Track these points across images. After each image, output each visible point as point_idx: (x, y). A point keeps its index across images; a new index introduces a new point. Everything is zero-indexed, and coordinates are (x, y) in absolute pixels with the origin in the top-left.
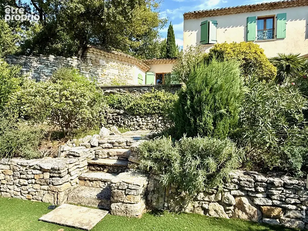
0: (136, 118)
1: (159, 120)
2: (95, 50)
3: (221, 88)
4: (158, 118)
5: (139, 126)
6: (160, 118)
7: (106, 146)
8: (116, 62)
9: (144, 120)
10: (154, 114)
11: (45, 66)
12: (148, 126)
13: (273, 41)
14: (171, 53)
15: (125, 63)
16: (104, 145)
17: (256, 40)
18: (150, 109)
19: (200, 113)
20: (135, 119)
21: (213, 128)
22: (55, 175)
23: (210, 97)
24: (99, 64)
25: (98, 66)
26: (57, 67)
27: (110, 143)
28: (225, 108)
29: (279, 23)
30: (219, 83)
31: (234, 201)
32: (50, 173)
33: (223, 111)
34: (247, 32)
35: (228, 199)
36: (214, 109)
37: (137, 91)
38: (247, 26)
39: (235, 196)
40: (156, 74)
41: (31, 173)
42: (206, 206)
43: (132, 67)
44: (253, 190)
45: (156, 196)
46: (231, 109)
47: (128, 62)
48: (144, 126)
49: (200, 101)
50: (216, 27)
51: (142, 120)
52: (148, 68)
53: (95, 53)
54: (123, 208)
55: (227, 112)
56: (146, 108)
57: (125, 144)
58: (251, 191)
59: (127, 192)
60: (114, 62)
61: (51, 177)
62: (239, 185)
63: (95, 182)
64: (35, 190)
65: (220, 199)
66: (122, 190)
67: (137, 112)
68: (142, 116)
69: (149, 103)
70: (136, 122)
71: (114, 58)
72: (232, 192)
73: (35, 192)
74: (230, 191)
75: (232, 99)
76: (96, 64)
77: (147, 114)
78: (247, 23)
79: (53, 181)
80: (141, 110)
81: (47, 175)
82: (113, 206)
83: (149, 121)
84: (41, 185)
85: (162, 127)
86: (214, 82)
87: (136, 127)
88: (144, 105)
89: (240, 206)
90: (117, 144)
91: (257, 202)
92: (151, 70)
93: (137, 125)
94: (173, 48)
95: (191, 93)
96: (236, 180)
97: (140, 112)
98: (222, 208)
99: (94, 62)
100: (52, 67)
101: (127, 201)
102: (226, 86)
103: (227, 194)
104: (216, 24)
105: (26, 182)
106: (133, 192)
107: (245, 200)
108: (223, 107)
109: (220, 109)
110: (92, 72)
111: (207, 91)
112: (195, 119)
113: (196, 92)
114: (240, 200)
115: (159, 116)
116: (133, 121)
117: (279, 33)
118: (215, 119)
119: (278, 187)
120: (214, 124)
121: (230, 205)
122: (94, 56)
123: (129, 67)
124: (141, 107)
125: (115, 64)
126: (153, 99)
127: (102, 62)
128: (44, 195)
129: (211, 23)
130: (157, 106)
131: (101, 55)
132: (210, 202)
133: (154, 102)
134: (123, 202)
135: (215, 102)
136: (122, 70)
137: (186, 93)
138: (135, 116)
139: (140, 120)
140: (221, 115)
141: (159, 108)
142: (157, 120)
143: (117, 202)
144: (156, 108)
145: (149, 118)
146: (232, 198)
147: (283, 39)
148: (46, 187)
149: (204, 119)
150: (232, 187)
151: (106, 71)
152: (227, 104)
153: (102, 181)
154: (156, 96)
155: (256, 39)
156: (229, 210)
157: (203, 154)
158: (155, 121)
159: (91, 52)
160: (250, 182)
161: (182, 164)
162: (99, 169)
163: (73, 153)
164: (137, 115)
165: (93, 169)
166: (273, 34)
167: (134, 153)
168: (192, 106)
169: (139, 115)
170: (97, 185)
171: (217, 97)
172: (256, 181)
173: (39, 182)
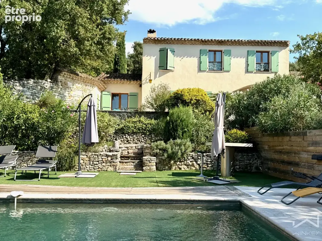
0: (126, 136)
1: (142, 137)
2: (66, 74)
3: (185, 120)
4: (141, 136)
5: (127, 142)
6: (143, 136)
7: (124, 149)
8: (80, 84)
9: (131, 137)
10: (139, 133)
11: (27, 89)
12: (135, 142)
13: (221, 72)
14: (120, 66)
15: (88, 84)
16: (122, 148)
17: (208, 71)
18: (136, 129)
19: (177, 130)
20: (124, 137)
21: (182, 137)
22: (114, 158)
23: (181, 124)
24: (67, 86)
25: (67, 88)
26: (36, 90)
27: (126, 147)
28: (187, 128)
29: (226, 58)
30: (184, 117)
31: (191, 164)
32: (111, 157)
33: (186, 130)
34: (200, 63)
35: (188, 163)
36: (183, 129)
37: (118, 115)
38: (200, 57)
39: (191, 162)
40: (112, 93)
41: (100, 158)
42: (180, 167)
43: (94, 88)
44: (197, 158)
45: (160, 165)
46: (189, 129)
47: (91, 83)
48: (131, 142)
49: (176, 125)
50: (173, 54)
51: (129, 137)
52: (104, 87)
53: (65, 76)
54: (149, 168)
55: (187, 130)
56: (133, 129)
57: (134, 148)
58: (196, 159)
59: (150, 162)
60: (79, 84)
61: (111, 159)
62: (192, 157)
63: (128, 163)
64: (102, 166)
65: (185, 163)
66: (148, 161)
67: (126, 131)
68: (129, 134)
69: (136, 125)
70: (125, 139)
71: (80, 80)
72: (190, 160)
73: (103, 167)
74: (189, 159)
75: (190, 125)
76: (65, 86)
77: (134, 133)
78: (200, 54)
79: (113, 161)
80: (129, 130)
81: (109, 158)
82: (144, 168)
83: (135, 138)
84: (106, 163)
85: (144, 142)
86: (182, 117)
87: (125, 142)
88: (132, 127)
89: (193, 165)
90: (130, 148)
91: (198, 163)
92: (107, 90)
93: (126, 141)
94: (122, 59)
95: (172, 122)
96: (191, 155)
97: (129, 131)
98: (186, 167)
99: (64, 84)
100: (32, 90)
101: (150, 165)
102: (187, 119)
103: (188, 161)
104: (173, 51)
105: (98, 163)
106: (153, 161)
107: (194, 163)
108: (186, 128)
109: (185, 129)
110: (61, 94)
111: (179, 121)
112: (174, 133)
113: (175, 121)
114: (193, 163)
115: (142, 135)
116: (123, 138)
117: (225, 66)
118: (183, 133)
119: (205, 156)
120: (182, 135)
121: (189, 165)
122: (64, 79)
123: (91, 88)
124: (130, 128)
125: (80, 85)
126: (138, 123)
127: (70, 84)
128: (108, 168)
129: (169, 50)
130: (141, 128)
131: (69, 78)
132: (181, 165)
133: (139, 125)
134: (149, 166)
135: (183, 126)
136: (85, 91)
137: (170, 121)
138: (125, 134)
139: (128, 137)
140: (185, 131)
141: (142, 129)
142: (141, 137)
143: (146, 166)
144: (140, 129)
145: (135, 136)
146: (190, 162)
147: (228, 71)
148: (109, 164)
149: (178, 133)
150: (190, 158)
151: (72, 93)
152: (187, 127)
153: (132, 162)
154: (140, 121)
155: (208, 69)
156: (189, 167)
157: (180, 145)
158: (139, 138)
159: (62, 75)
160: (196, 155)
161: (172, 149)
162: (126, 159)
163: (116, 150)
164: (126, 134)
165: (123, 159)
166: (221, 67)
167: (148, 148)
168: (173, 127)
169: (128, 133)
170: (130, 164)
171: (183, 124)
172: (198, 155)
173: (106, 162)
